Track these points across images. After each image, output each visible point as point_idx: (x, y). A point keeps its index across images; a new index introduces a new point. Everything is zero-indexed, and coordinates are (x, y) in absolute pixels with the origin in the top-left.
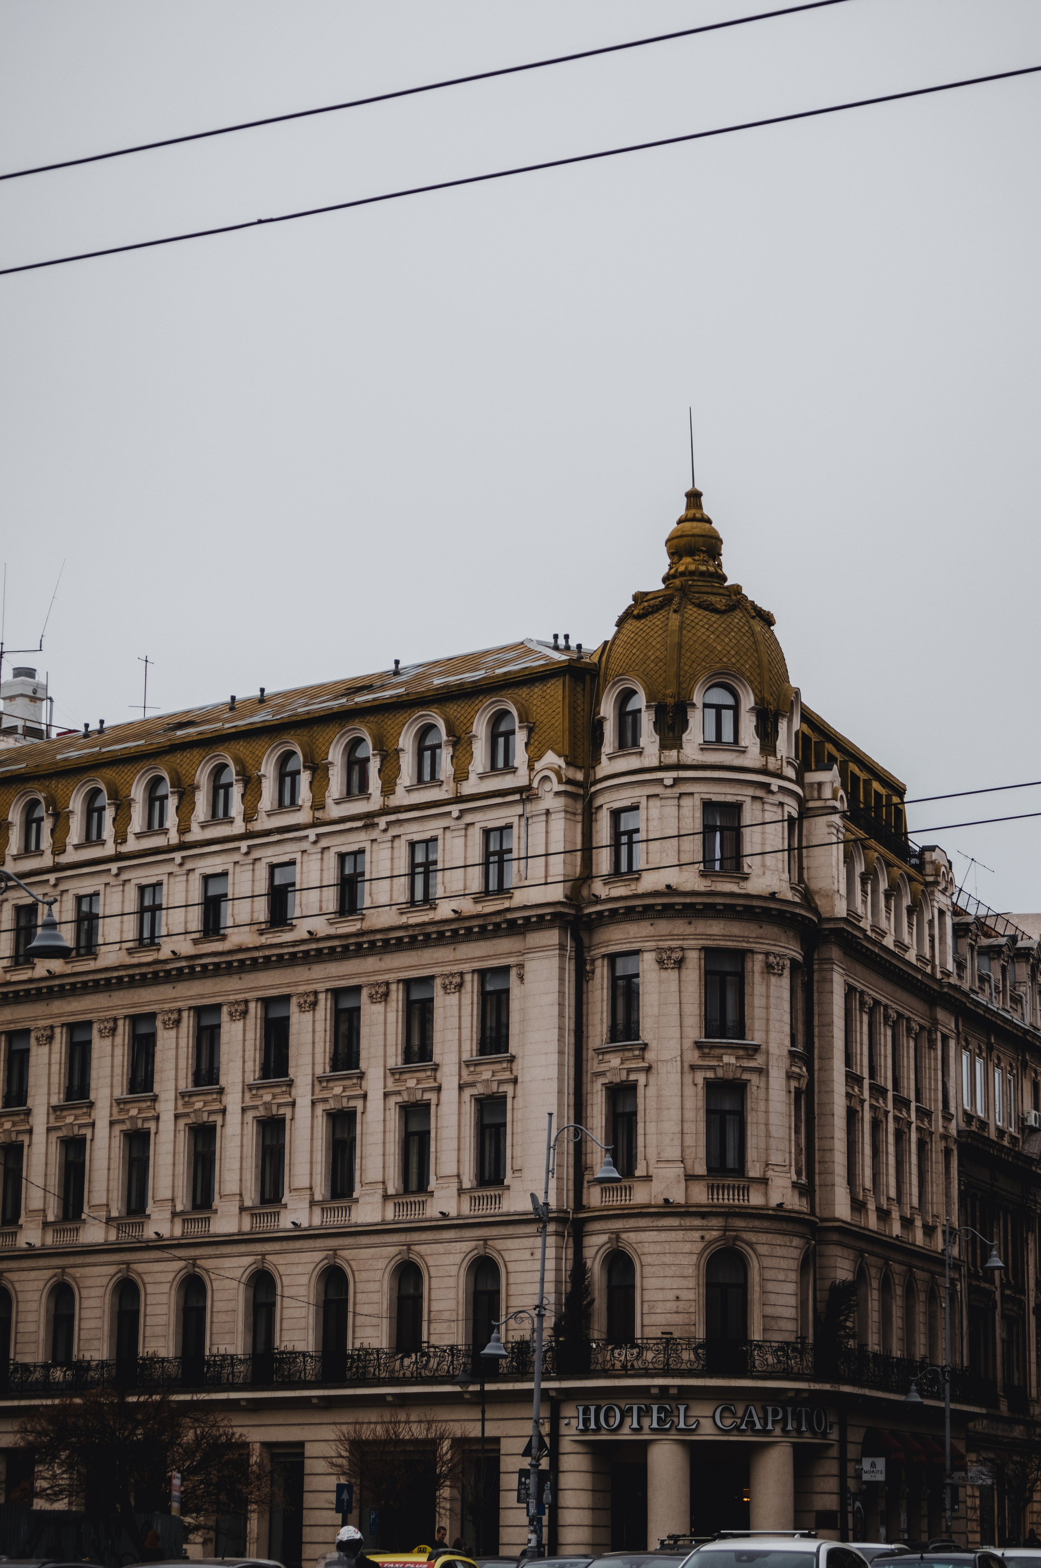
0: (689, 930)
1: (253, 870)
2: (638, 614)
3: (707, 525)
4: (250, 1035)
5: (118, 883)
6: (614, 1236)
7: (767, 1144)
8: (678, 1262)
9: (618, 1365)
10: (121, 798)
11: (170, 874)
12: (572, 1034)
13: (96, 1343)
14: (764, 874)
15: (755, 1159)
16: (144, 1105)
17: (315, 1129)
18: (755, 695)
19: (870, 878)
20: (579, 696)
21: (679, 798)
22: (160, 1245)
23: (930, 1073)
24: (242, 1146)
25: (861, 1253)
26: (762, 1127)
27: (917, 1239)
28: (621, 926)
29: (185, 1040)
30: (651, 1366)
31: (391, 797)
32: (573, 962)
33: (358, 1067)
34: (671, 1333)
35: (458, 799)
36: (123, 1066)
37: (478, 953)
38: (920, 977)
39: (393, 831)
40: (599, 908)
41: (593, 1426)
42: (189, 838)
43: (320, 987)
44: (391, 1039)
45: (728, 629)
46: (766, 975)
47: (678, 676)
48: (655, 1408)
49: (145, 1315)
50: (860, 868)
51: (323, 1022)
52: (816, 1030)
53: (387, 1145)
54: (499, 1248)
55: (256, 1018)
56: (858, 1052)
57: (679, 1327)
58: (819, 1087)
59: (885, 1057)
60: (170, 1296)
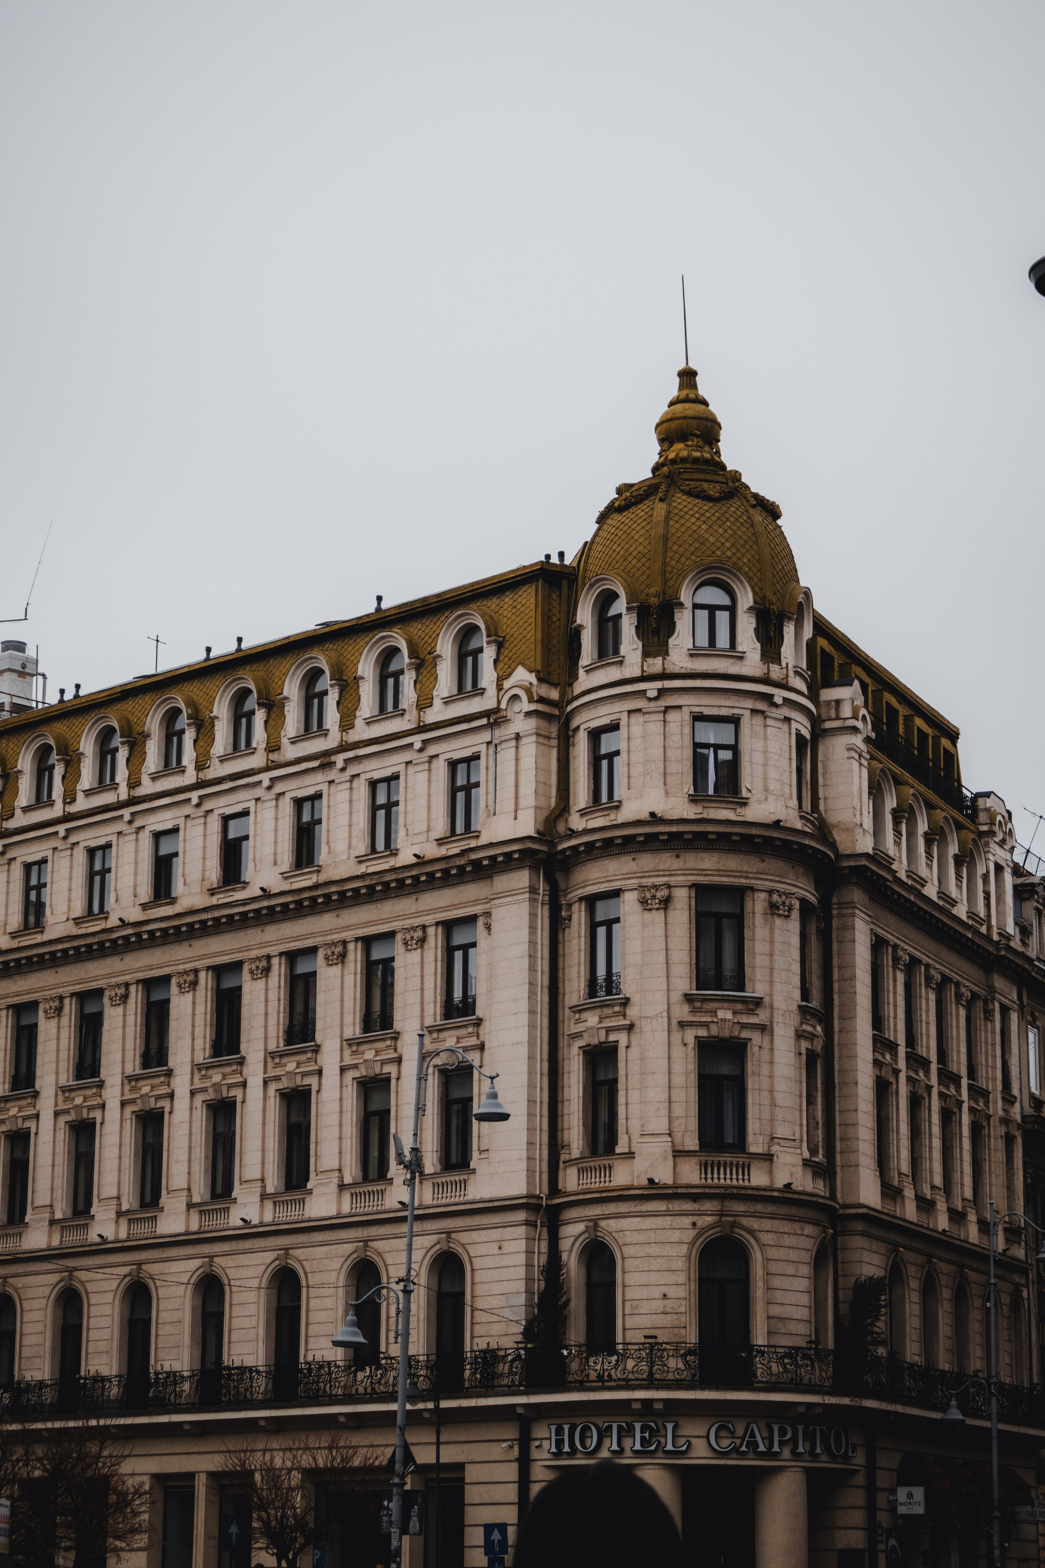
0: (677, 864)
1: (205, 824)
2: (619, 506)
3: (702, 407)
4: (200, 1009)
5: (65, 847)
6: (591, 1224)
7: (772, 1114)
8: (665, 1254)
9: (593, 1375)
10: (71, 753)
11: (119, 833)
12: (546, 991)
13: (37, 1361)
14: (766, 799)
15: (758, 1132)
16: (89, 1092)
17: (267, 1113)
18: (755, 594)
19: (904, 817)
20: (555, 604)
21: (665, 712)
22: (104, 1248)
23: (987, 1049)
24: (190, 1134)
25: (894, 1247)
26: (766, 1095)
27: (971, 1236)
28: (599, 863)
29: (133, 1017)
30: (631, 1376)
31: (350, 731)
32: (547, 907)
33: (313, 1040)
34: (655, 1337)
35: (422, 729)
36: (69, 1049)
37: (442, 903)
38: (970, 936)
39: (352, 770)
40: (573, 842)
41: (567, 1449)
42: (140, 792)
43: (273, 950)
44: (349, 1005)
45: (722, 518)
46: (769, 917)
47: (664, 572)
48: (638, 1426)
49: (88, 1329)
50: (890, 803)
51: (277, 991)
52: (836, 986)
53: (344, 1128)
54: (464, 1241)
55: (206, 989)
56: (892, 1015)
57: (667, 1330)
58: (840, 1050)
59: (928, 1023)
60: (113, 1307)
